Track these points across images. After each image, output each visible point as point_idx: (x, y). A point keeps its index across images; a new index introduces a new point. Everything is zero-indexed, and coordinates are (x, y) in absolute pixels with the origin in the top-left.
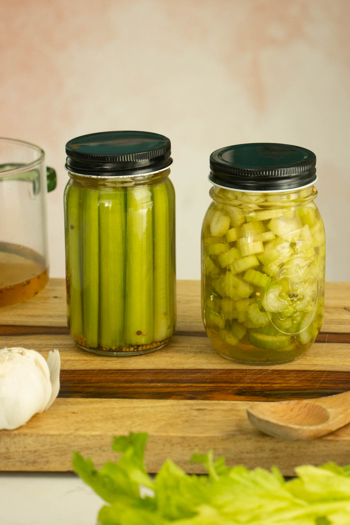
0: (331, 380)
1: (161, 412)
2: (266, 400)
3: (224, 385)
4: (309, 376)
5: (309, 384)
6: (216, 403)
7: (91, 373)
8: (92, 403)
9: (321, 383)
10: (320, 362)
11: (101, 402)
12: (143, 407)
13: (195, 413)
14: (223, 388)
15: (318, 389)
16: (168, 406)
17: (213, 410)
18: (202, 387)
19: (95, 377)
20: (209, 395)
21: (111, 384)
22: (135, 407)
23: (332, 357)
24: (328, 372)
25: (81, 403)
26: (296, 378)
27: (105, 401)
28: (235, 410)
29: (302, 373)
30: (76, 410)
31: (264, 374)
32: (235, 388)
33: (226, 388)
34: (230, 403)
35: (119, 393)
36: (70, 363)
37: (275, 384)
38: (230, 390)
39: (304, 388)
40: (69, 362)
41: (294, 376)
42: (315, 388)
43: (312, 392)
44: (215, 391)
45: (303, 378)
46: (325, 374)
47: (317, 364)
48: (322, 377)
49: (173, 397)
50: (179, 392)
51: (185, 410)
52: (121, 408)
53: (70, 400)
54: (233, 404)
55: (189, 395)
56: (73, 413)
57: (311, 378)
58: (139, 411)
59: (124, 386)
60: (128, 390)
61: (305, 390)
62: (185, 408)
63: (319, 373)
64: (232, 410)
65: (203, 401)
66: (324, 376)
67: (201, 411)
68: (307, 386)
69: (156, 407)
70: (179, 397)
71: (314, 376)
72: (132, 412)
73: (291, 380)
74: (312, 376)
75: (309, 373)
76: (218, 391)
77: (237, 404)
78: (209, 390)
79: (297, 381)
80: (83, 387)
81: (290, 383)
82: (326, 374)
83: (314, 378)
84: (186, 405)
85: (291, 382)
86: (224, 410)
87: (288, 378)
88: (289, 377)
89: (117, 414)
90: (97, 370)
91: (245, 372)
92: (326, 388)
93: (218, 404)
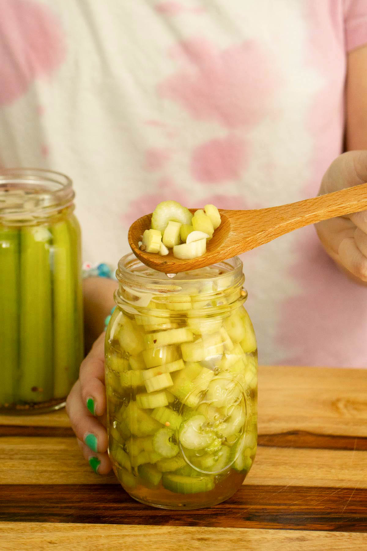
0: (361, 501)
1: (156, 542)
2: (281, 527)
3: (232, 506)
4: (334, 495)
5: (333, 506)
6: (222, 531)
7: (72, 489)
8: (73, 529)
9: (350, 505)
10: (348, 477)
11: (84, 528)
12: (135, 536)
13: (197, 544)
14: (230, 510)
15: (345, 513)
16: (164, 534)
17: (219, 540)
18: (205, 509)
19: (77, 494)
20: (214, 520)
21: (96, 503)
22: (124, 536)
23: (362, 470)
24: (357, 489)
25: (59, 530)
26: (319, 498)
27: (89, 527)
28: (245, 541)
29: (325, 491)
30: (53, 539)
31: (280, 492)
32: (245, 511)
33: (234, 510)
34: (239, 531)
35: (104, 517)
36: (47, 475)
37: (294, 505)
38: (239, 513)
39: (329, 511)
40: (46, 473)
41: (316, 496)
42: (341, 512)
43: (337, 516)
44: (221, 515)
45: (326, 498)
46: (352, 492)
47: (344, 479)
48: (349, 497)
49: (171, 522)
50: (178, 515)
51: (185, 540)
52: (108, 537)
53: (47, 525)
54: (243, 532)
55: (190, 520)
56: (50, 543)
57: (336, 499)
58: (129, 540)
59: (112, 507)
60: (116, 512)
61: (329, 513)
62: (185, 536)
63: (346, 491)
64: (241, 540)
65: (206, 528)
66: (352, 495)
67: (204, 542)
68: (331, 509)
69: (150, 535)
70: (177, 522)
71: (340, 495)
72: (121, 542)
73: (312, 500)
74: (338, 495)
75: (333, 490)
76: (225, 514)
77: (247, 532)
78: (213, 513)
79: (319, 502)
80: (61, 508)
81: (312, 505)
82: (355, 493)
83: (339, 497)
84: (186, 533)
85: (312, 503)
86: (231, 540)
87: (308, 498)
88: (309, 496)
89: (102, 544)
90: (79, 485)
91: (257, 489)
92: (354, 511)
93: (225, 531)
